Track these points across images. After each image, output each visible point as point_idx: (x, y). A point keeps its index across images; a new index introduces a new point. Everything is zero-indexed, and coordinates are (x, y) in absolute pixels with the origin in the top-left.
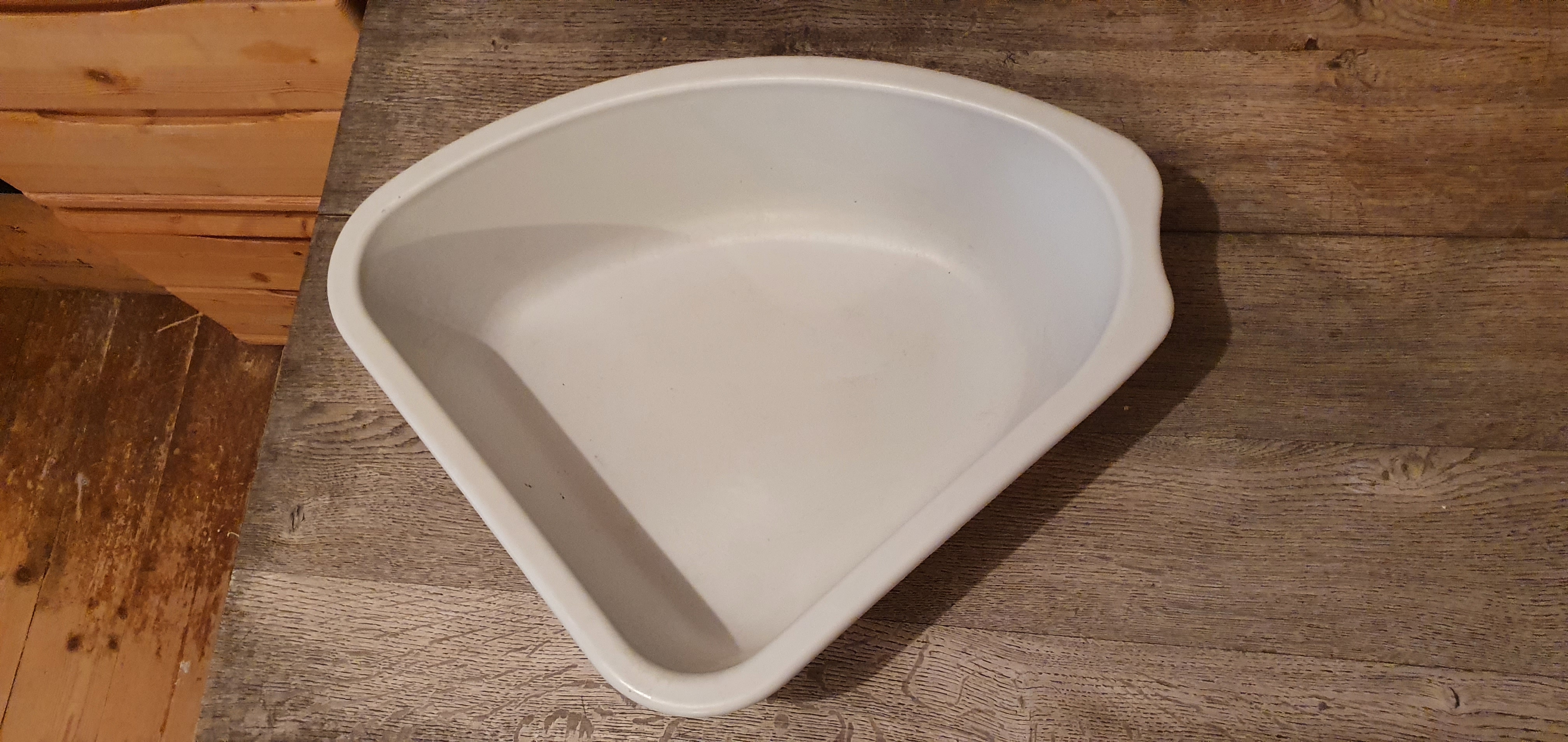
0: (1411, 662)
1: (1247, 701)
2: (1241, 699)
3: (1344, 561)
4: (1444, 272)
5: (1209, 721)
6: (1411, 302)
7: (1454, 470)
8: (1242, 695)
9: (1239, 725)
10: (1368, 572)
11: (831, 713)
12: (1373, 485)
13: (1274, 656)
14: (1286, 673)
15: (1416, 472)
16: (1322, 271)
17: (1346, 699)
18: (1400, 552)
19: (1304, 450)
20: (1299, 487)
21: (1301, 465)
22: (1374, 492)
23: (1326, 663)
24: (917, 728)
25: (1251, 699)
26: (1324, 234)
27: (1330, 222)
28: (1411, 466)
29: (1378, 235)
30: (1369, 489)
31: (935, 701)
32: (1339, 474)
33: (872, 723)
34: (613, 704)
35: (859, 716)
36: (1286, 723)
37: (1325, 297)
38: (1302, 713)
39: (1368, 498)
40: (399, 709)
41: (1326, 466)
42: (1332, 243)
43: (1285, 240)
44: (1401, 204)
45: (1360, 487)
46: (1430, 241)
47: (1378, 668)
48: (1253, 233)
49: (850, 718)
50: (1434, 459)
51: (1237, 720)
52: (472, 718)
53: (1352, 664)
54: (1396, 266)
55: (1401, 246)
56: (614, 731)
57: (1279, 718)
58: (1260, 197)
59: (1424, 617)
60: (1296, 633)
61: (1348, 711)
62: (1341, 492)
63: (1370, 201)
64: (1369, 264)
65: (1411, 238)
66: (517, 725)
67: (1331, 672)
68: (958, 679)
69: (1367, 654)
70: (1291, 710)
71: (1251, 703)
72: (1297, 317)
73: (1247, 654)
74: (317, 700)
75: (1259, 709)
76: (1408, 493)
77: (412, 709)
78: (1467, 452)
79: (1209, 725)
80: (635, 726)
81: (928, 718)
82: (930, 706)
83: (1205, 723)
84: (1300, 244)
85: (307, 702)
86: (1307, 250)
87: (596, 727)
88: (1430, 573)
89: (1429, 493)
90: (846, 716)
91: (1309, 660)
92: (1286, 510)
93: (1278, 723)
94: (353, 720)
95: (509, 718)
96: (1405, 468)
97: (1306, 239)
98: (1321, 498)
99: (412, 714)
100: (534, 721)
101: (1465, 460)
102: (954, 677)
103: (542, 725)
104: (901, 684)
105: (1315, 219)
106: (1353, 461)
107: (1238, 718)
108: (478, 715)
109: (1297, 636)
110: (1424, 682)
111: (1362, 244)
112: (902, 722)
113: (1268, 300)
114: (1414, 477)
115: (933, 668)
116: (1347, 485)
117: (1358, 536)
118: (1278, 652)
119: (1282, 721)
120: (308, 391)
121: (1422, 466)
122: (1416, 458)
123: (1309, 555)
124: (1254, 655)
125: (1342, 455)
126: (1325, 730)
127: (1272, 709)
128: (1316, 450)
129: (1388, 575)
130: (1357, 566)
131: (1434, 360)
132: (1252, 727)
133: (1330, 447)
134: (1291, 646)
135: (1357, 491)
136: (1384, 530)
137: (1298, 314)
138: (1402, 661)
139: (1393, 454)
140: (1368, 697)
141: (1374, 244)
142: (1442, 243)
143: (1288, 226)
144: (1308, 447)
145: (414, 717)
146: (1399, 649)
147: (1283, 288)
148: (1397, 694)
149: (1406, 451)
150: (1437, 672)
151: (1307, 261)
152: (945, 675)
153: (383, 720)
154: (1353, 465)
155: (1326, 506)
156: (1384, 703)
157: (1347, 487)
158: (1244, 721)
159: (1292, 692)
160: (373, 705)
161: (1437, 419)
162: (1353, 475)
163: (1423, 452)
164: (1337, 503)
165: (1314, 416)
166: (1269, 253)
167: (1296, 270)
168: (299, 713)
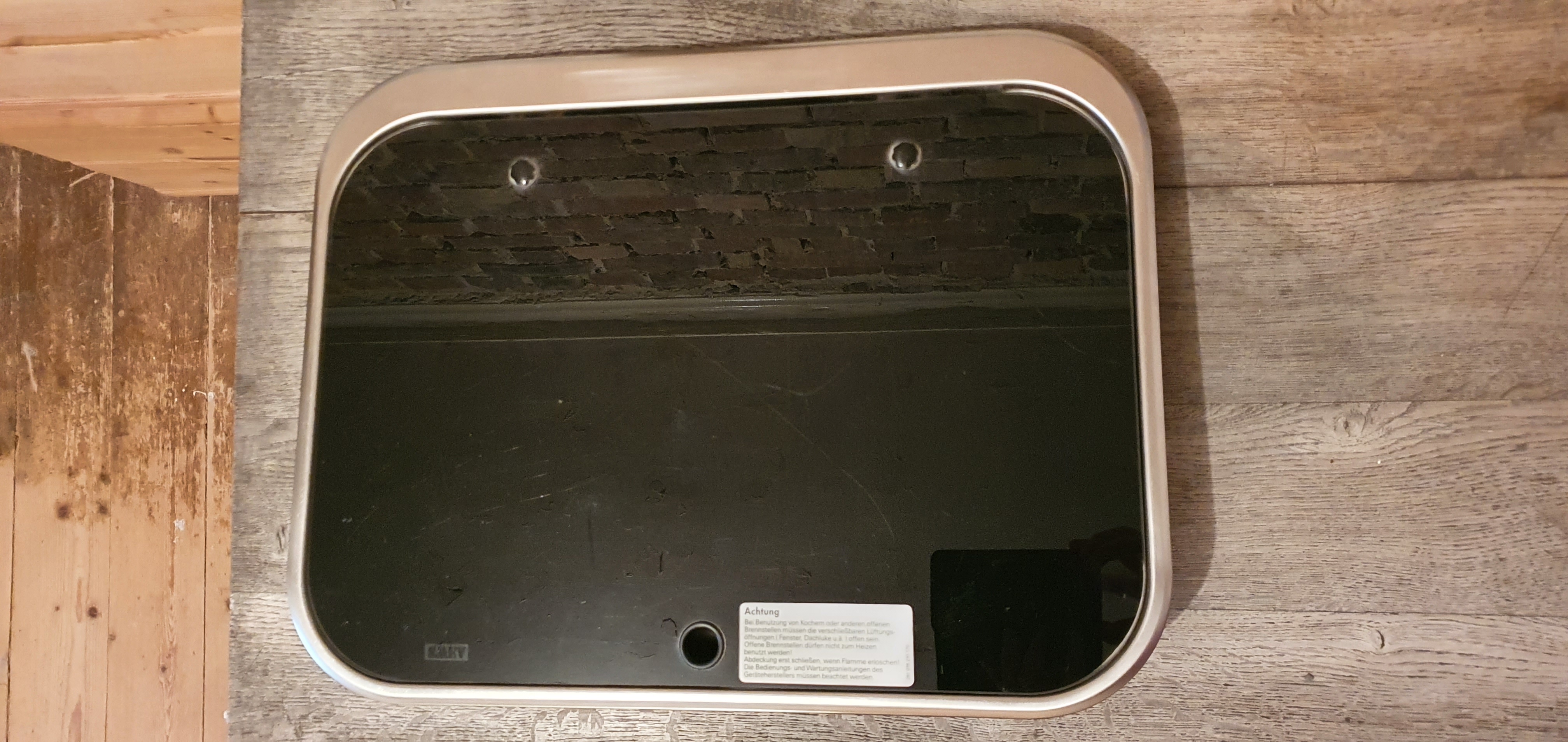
0: (1344, 609)
1: (1198, 655)
2: (1193, 653)
3: (1289, 519)
4: (1392, 220)
5: (1164, 676)
6: (1360, 253)
7: (1393, 425)
8: (1194, 650)
9: (1191, 678)
10: (1309, 528)
12: (1317, 444)
13: (1223, 612)
14: (1233, 628)
15: (1357, 428)
16: (1275, 225)
17: (1286, 647)
18: (1339, 507)
19: (1254, 412)
20: (1248, 449)
21: (1251, 428)
22: (1317, 450)
23: (1268, 616)
25: (1201, 653)
26: (1277, 184)
27: (1283, 170)
28: (1352, 423)
29: (1330, 183)
30: (1314, 448)
32: (1286, 435)
36: (1232, 672)
37: (1277, 254)
38: (1247, 662)
39: (1311, 457)
40: (418, 714)
41: (1273, 427)
42: (1285, 194)
43: (1238, 193)
44: (1355, 148)
45: (1304, 446)
46: (1380, 187)
47: (1316, 616)
48: (1207, 186)
50: (1373, 414)
51: (1189, 673)
52: (488, 718)
53: (1292, 615)
54: (1347, 215)
55: (1353, 194)
57: (1225, 668)
58: (1214, 146)
59: (1358, 567)
60: (1243, 590)
61: (1287, 658)
62: (1287, 452)
63: (1324, 145)
64: (1321, 215)
65: (1362, 185)
66: (532, 721)
67: (1273, 623)
69: (1305, 605)
70: (1238, 661)
71: (1201, 657)
72: (1249, 275)
73: (1199, 612)
74: (338, 711)
75: (1209, 662)
76: (1348, 449)
77: (430, 714)
78: (1404, 406)
79: (1164, 679)
83: (1161, 677)
84: (1254, 197)
85: (329, 714)
86: (1261, 203)
87: (605, 718)
88: (1365, 525)
89: (1368, 448)
91: (1253, 614)
92: (1235, 473)
93: (1225, 673)
94: (377, 727)
95: (524, 716)
96: (1347, 425)
97: (1260, 190)
98: (1269, 459)
99: (431, 718)
100: (547, 717)
101: (1404, 414)
103: (555, 720)
105: (1268, 167)
106: (1299, 421)
107: (1190, 670)
108: (494, 715)
109: (1244, 592)
110: (1355, 627)
111: (1313, 192)
113: (1221, 258)
114: (1355, 433)
116: (1292, 445)
117: (1302, 494)
118: (1227, 608)
119: (1229, 671)
120: (268, 408)
121: (1362, 422)
122: (1356, 415)
123: (1257, 515)
124: (1205, 613)
125: (1288, 415)
126: (1266, 676)
127: (1220, 661)
128: (1265, 412)
129: (1328, 530)
130: (1299, 523)
131: (1379, 313)
132: (1202, 678)
133: (1278, 408)
134: (1239, 602)
135: (1302, 451)
136: (1326, 487)
137: (1250, 272)
138: (1337, 609)
139: (1336, 412)
140: (1305, 644)
141: (1327, 193)
142: (1390, 188)
143: (1241, 178)
144: (1258, 410)
145: (434, 720)
146: (1334, 598)
147: (1235, 245)
148: (1331, 639)
149: (1347, 408)
150: (1368, 617)
151: (1260, 215)
153: (405, 725)
154: (1299, 425)
155: (1273, 467)
156: (1319, 649)
157: (1292, 448)
158: (1196, 673)
159: (1239, 645)
160: (393, 713)
161: (1378, 374)
162: (1299, 435)
163: (1364, 408)
164: (1283, 463)
165: (1263, 377)
166: (1223, 209)
167: (1250, 225)
168: (322, 725)
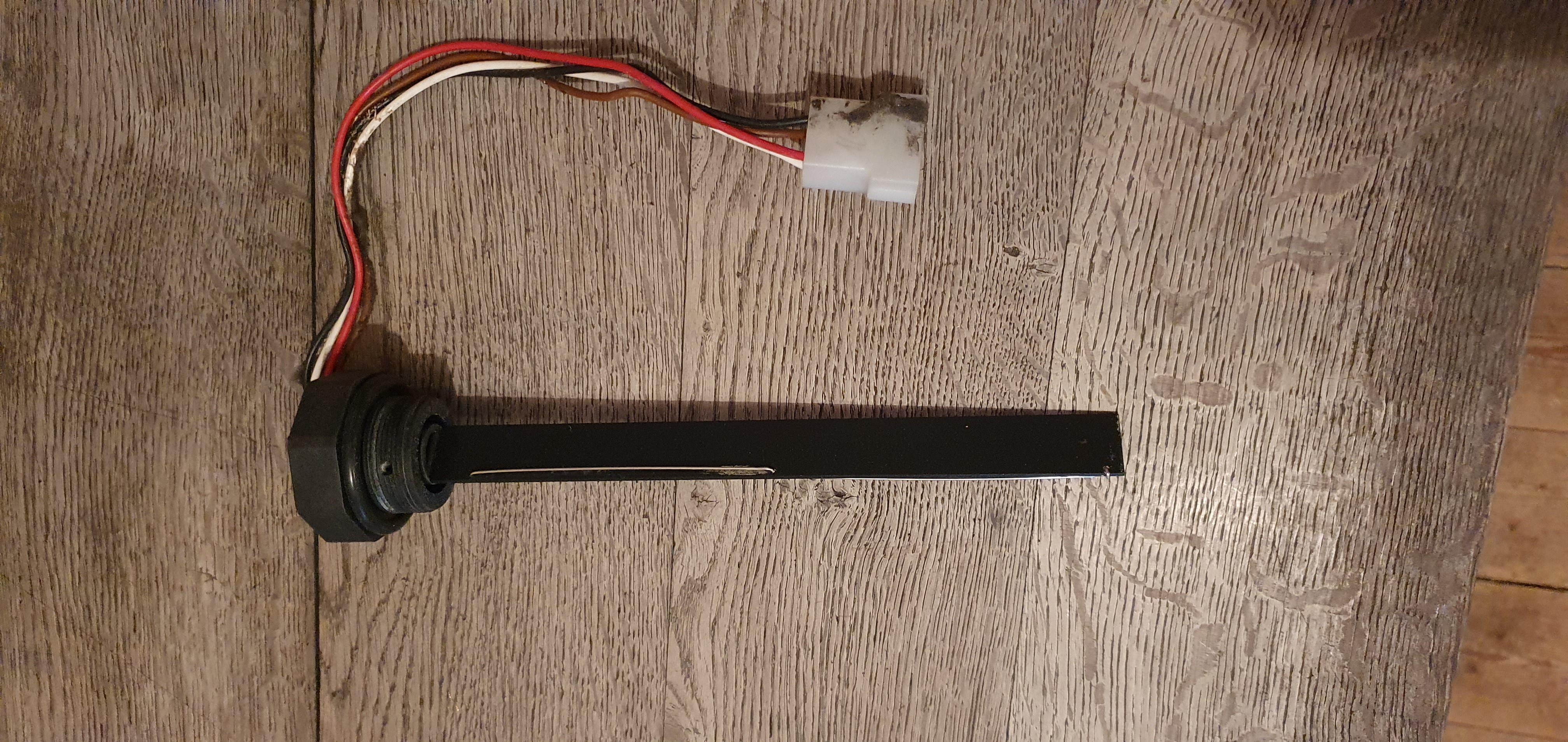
11: (1256, 279)
24: (1297, 110)
31: (1243, 73)
33: (1281, 199)
34: (1215, 689)
35: (1267, 224)
49: (1269, 243)
56: (1266, 692)
68: (1200, 25)
80: (1259, 652)
81: (1276, 87)
82: (1251, 84)
90: (1265, 252)
102: (1197, 33)
104: (1205, 141)
112: (1282, 140)
115: (1176, 75)
152: (1191, 49)
